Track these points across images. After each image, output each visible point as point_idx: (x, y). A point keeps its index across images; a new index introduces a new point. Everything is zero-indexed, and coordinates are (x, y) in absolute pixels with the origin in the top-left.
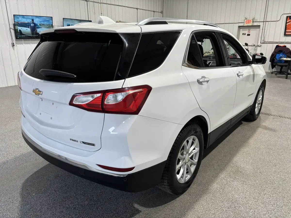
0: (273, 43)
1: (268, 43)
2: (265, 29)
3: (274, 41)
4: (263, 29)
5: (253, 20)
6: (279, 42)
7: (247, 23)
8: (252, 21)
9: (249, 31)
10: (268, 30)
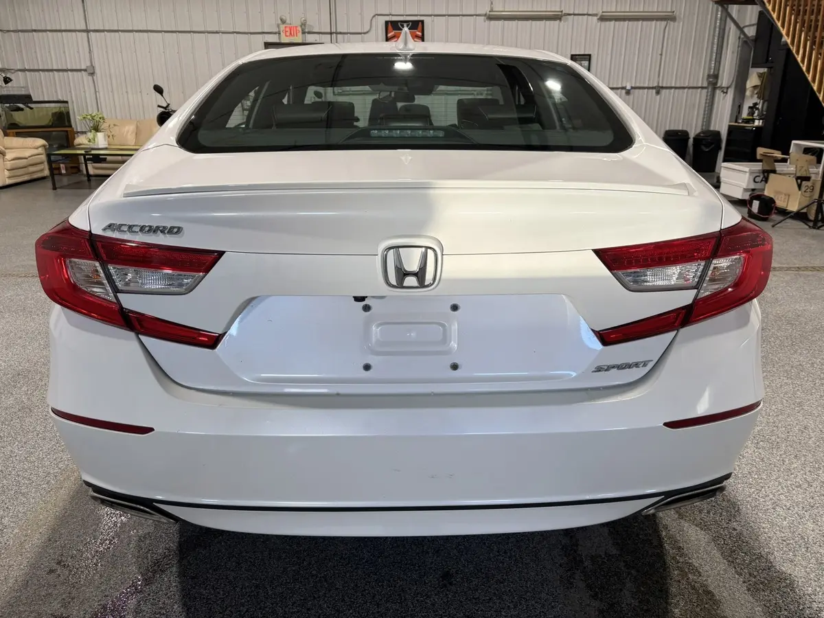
5: (303, 27)
7: (288, 34)
8: (300, 29)
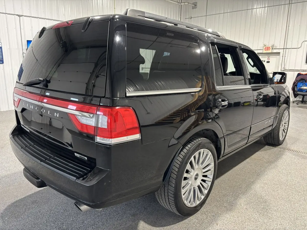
0: (295, 70)
1: (288, 70)
2: (285, 56)
3: (295, 69)
4: (283, 56)
5: (273, 47)
6: (300, 70)
7: (266, 50)
8: (271, 48)
9: (268, 59)
10: (289, 57)
